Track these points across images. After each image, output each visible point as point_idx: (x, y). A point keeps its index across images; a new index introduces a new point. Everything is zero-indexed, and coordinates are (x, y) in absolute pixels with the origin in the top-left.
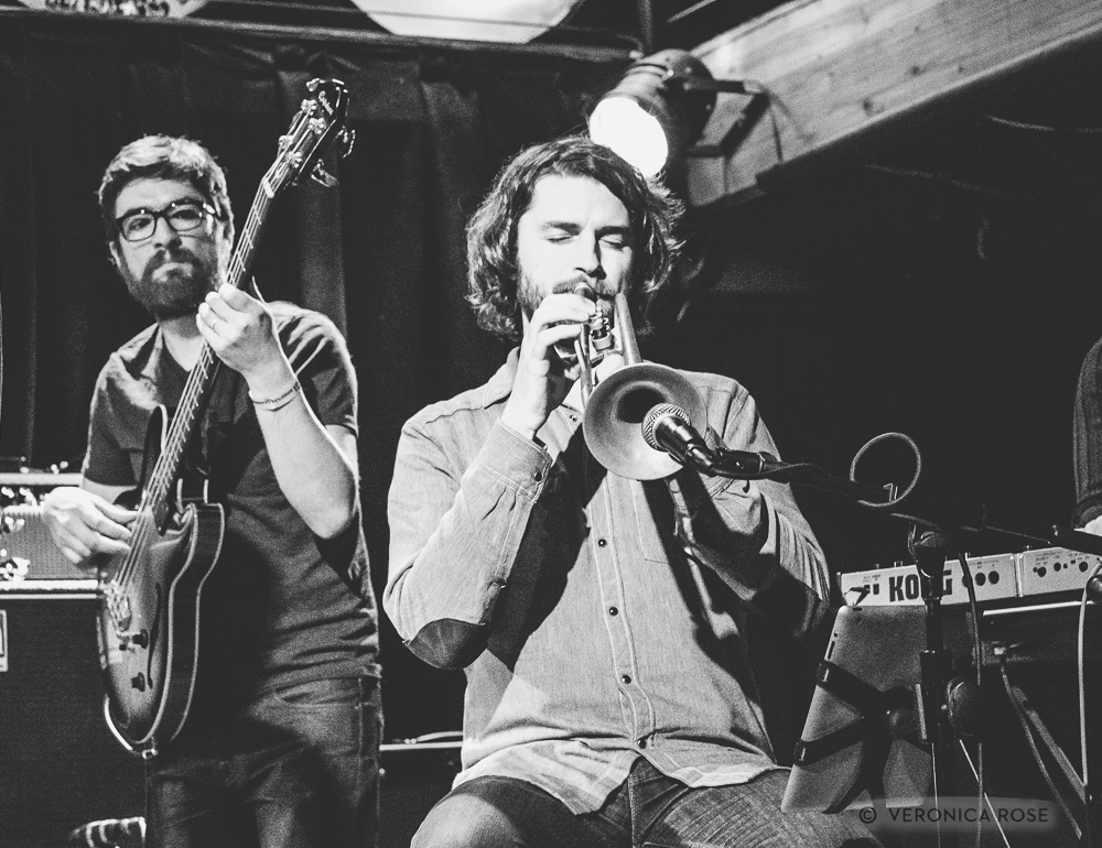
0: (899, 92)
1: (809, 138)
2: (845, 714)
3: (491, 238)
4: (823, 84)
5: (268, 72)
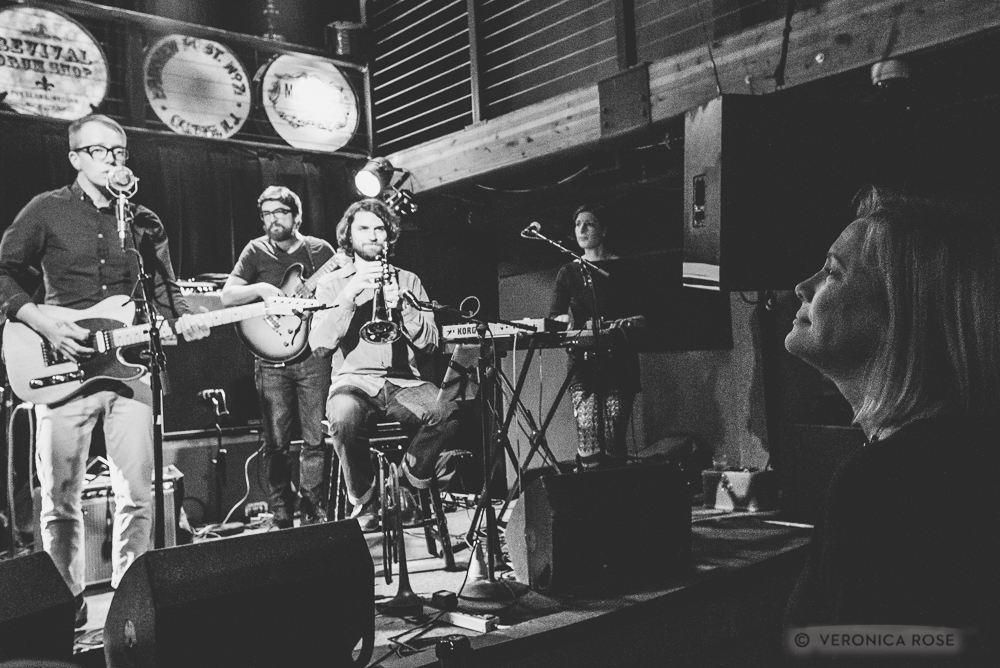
0: (451, 175)
1: (422, 187)
2: (456, 375)
3: (342, 232)
4: (427, 171)
5: (255, 157)
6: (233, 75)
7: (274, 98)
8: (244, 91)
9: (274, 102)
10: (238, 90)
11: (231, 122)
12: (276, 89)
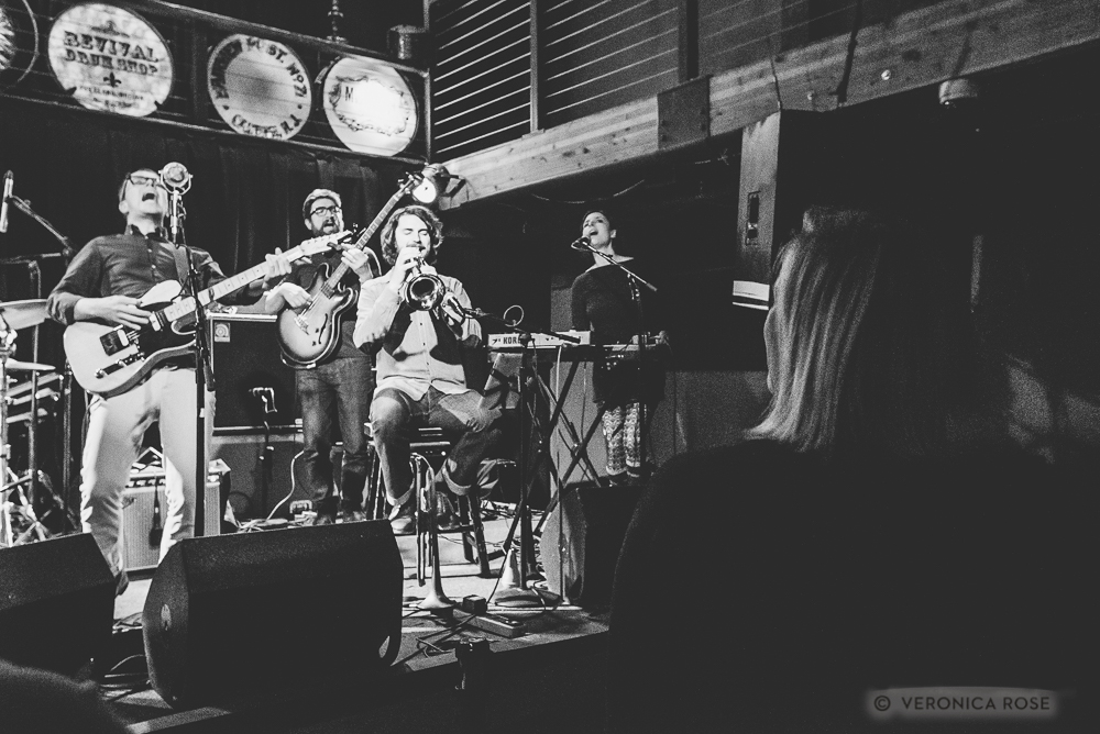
0: (507, 184)
1: (477, 194)
5: (314, 160)
6: (295, 76)
7: (335, 100)
8: (305, 92)
9: (334, 105)
11: (291, 124)
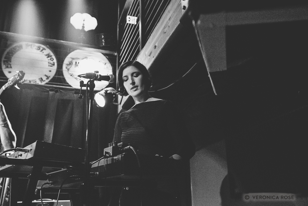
5: (48, 92)
6: (49, 58)
7: (69, 67)
8: (54, 65)
9: (68, 70)
10: (51, 65)
11: (44, 78)
12: (70, 64)
